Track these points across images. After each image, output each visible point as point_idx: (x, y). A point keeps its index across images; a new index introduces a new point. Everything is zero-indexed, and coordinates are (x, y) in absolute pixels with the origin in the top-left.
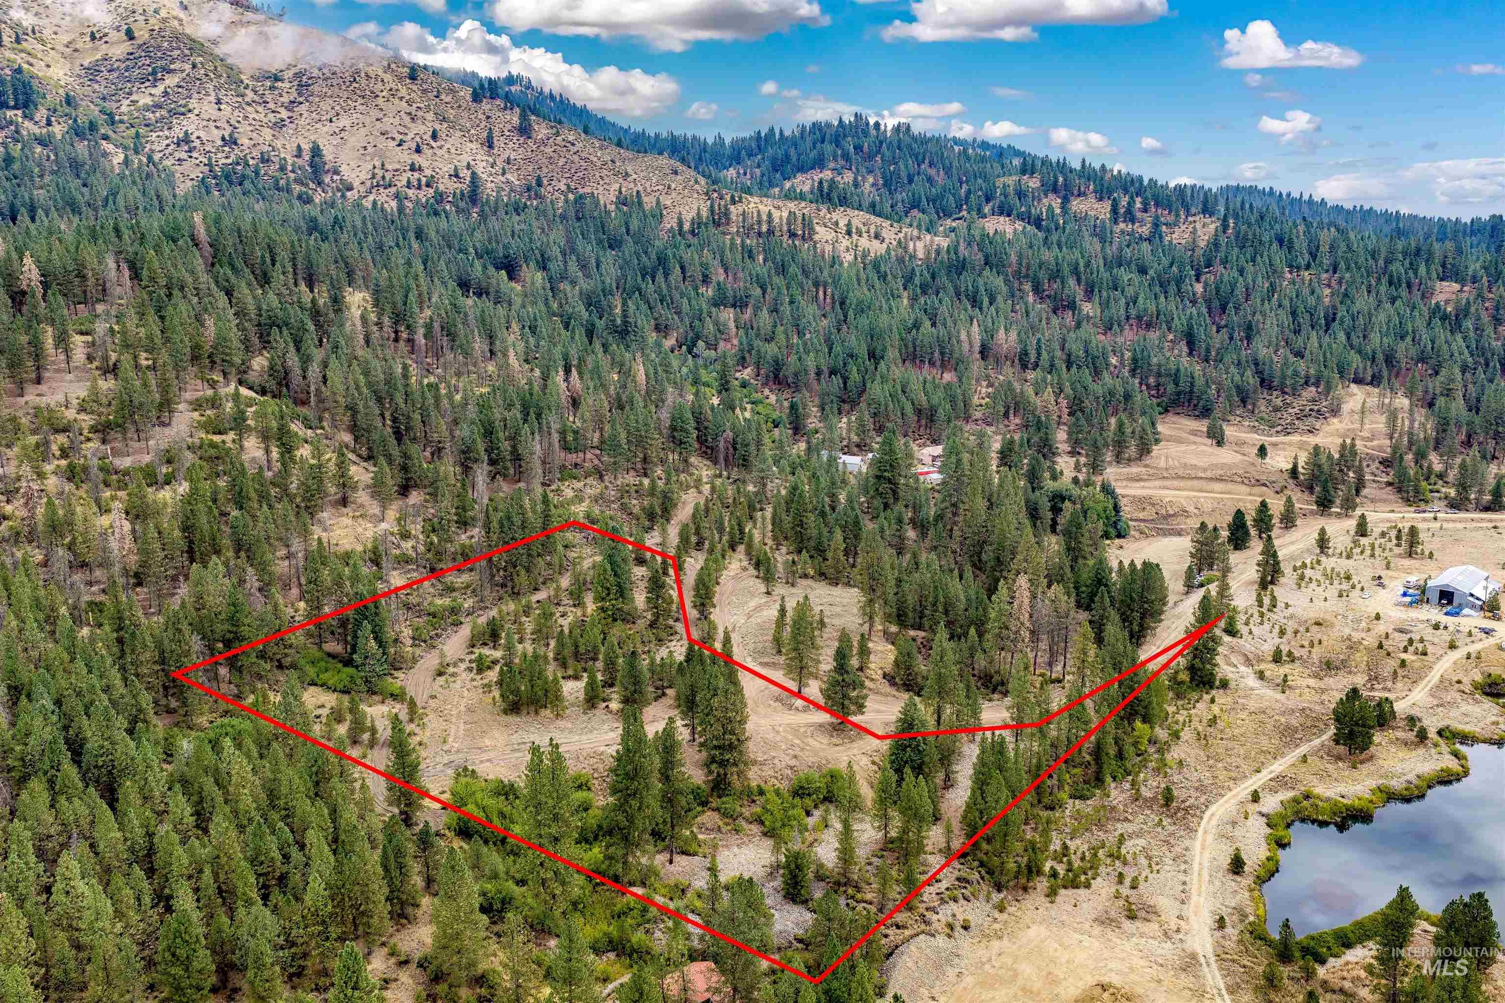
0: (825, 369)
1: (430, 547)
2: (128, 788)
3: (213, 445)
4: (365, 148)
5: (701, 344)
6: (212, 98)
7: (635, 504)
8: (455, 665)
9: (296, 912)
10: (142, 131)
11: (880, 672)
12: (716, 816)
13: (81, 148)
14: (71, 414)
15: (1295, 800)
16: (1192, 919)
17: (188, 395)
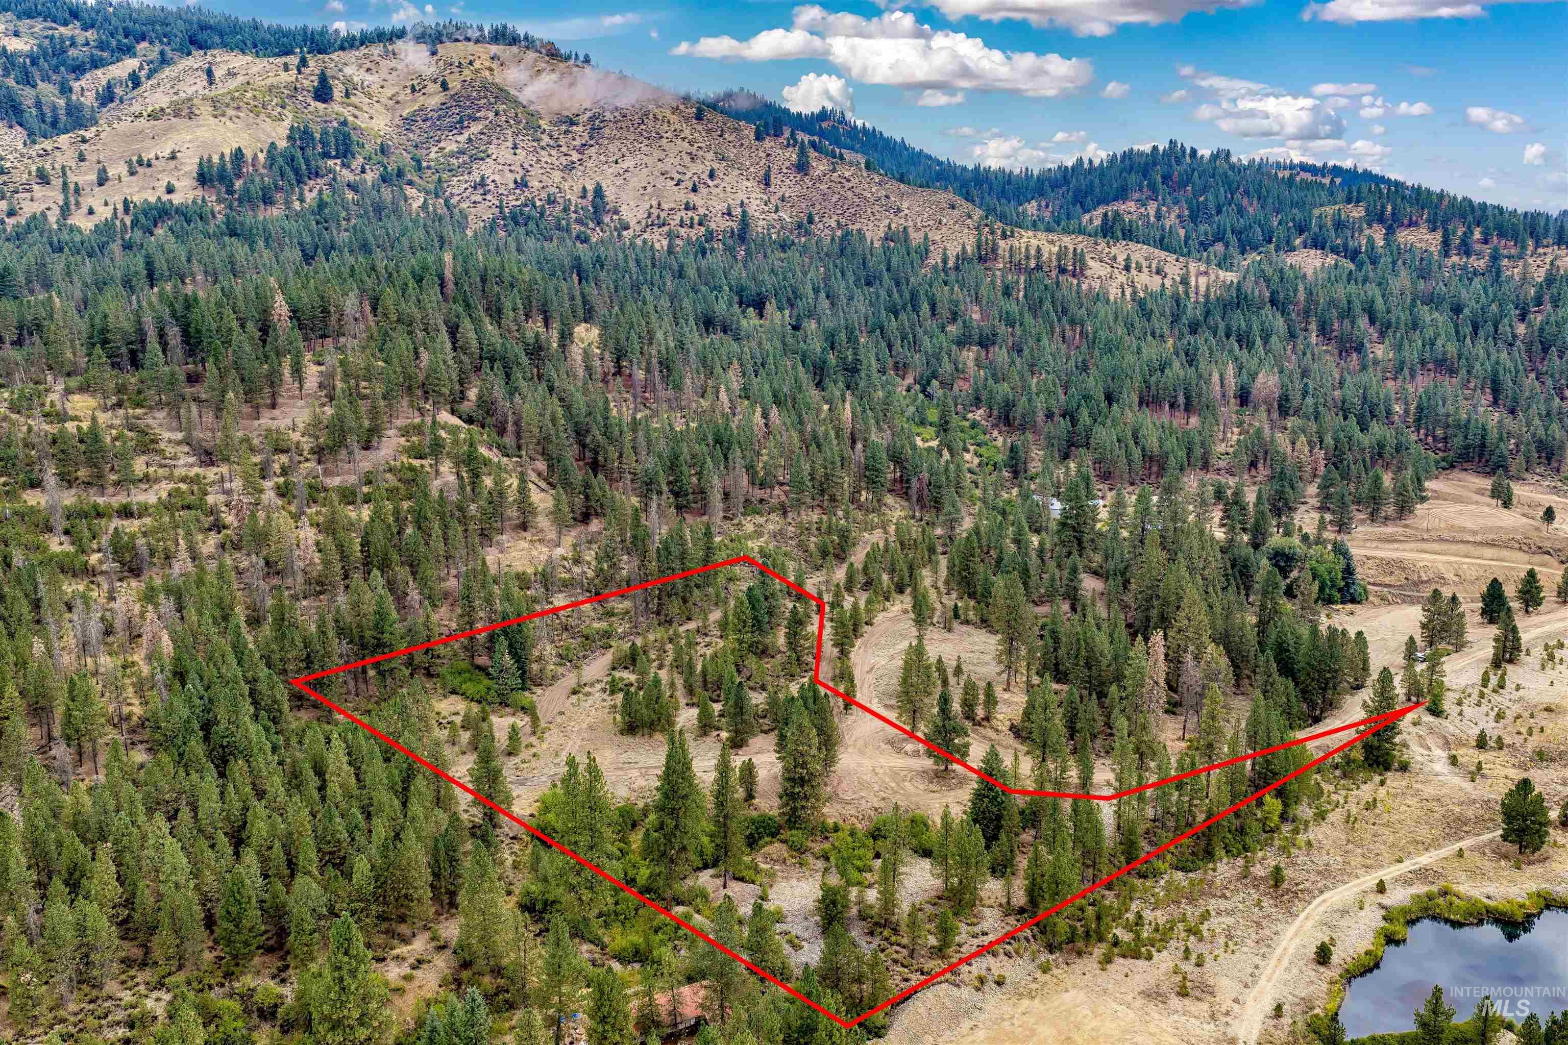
0: (1056, 411)
1: (599, 572)
2: (238, 766)
3: (412, 469)
4: (645, 188)
5: (935, 383)
6: (510, 144)
7: (813, 541)
8: (592, 685)
9: (343, 887)
10: (445, 176)
11: (1008, 723)
12: (784, 847)
13: (387, 193)
14: (296, 436)
15: (1430, 897)
16: (1250, 1002)
17: (399, 422)
